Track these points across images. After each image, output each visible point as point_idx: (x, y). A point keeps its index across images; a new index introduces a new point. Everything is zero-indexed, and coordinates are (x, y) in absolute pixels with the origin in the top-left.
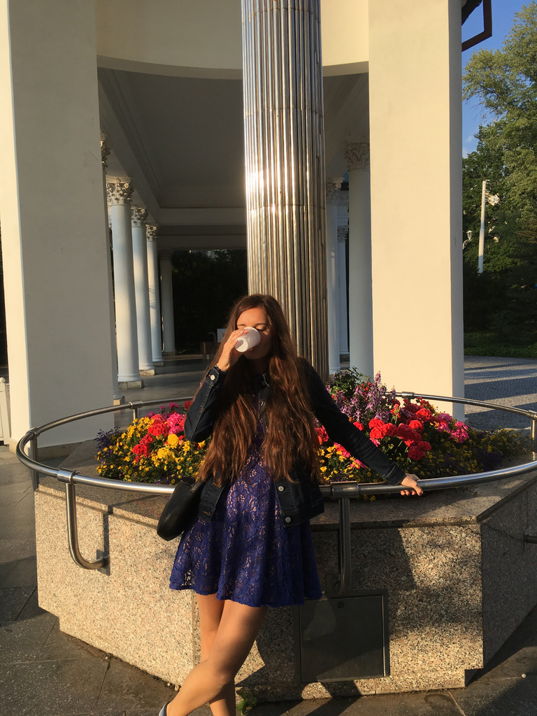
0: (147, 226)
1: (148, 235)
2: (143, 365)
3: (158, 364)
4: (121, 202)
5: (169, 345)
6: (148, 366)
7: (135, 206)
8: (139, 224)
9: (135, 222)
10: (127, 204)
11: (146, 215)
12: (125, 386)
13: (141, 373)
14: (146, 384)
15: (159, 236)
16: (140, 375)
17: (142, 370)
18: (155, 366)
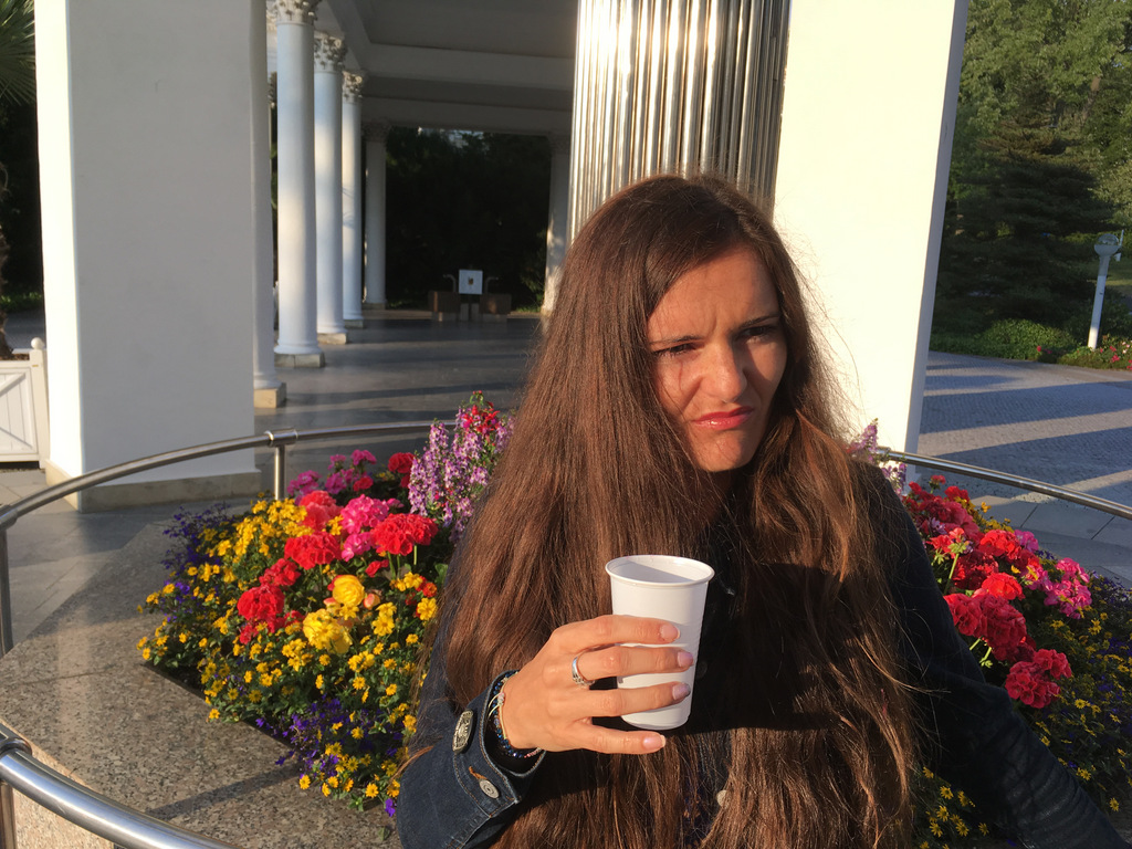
0: (345, 73)
1: (345, 90)
2: (325, 325)
3: (354, 324)
4: (297, 18)
5: (375, 292)
6: (337, 327)
7: (325, 32)
8: (329, 68)
9: (323, 63)
10: (308, 23)
11: (342, 53)
12: (289, 362)
13: (320, 339)
14: (330, 360)
15: (368, 95)
16: (318, 342)
17: (324, 335)
18: (348, 327)
